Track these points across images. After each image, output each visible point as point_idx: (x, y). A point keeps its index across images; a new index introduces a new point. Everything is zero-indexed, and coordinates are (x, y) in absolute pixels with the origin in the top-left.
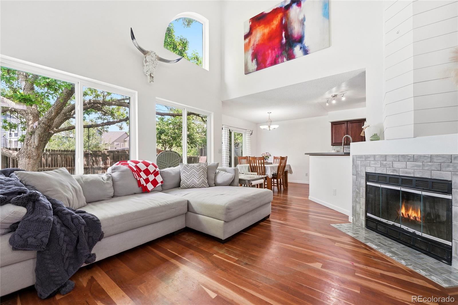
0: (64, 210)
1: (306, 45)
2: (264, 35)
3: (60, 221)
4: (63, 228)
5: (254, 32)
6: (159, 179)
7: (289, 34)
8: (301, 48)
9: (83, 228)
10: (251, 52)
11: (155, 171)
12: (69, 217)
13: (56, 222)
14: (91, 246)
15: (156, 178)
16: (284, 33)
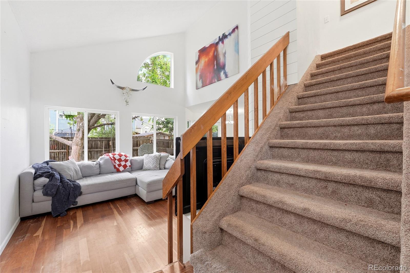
0: (65, 180)
1: (227, 71)
2: (205, 62)
3: (62, 185)
4: (63, 189)
5: (200, 60)
6: (128, 164)
7: (218, 62)
8: (224, 73)
9: (72, 189)
10: (199, 74)
11: (126, 159)
12: (66, 183)
13: (60, 186)
14: (76, 197)
15: (126, 163)
16: (215, 62)
